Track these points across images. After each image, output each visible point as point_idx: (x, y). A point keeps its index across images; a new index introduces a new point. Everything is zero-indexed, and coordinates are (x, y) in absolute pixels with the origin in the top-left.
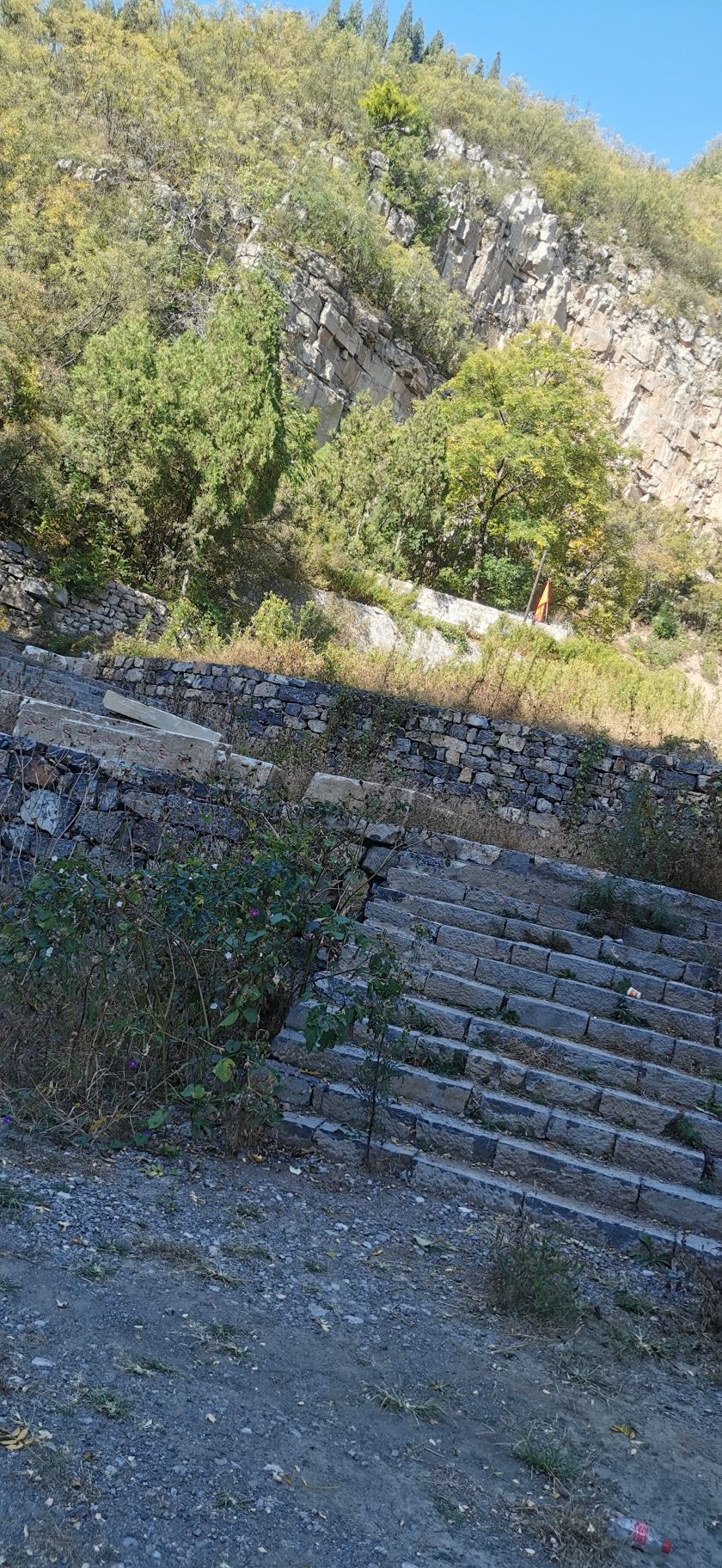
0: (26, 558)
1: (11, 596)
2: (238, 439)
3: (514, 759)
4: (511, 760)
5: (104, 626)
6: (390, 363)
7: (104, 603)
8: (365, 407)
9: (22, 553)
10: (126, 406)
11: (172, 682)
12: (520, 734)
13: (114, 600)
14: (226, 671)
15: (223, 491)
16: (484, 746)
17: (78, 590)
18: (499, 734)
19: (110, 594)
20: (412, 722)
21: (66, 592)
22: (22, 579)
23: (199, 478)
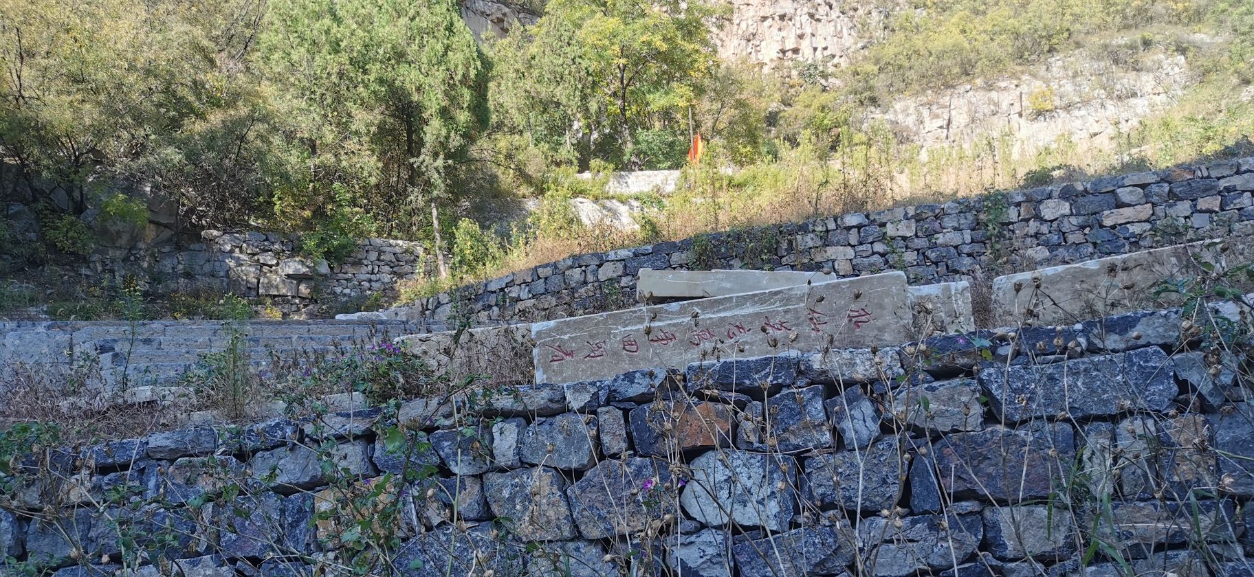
0: (273, 243)
1: (272, 286)
2: (442, 59)
3: (910, 245)
4: (907, 247)
5: (374, 284)
6: (483, 13)
7: (365, 262)
8: (492, 41)
9: (267, 240)
10: (328, 57)
11: (493, 303)
12: (906, 217)
13: (373, 256)
14: (556, 267)
15: (444, 113)
16: (872, 243)
17: (337, 256)
18: (883, 225)
19: (367, 251)
20: (785, 245)
21: (325, 262)
22: (277, 264)
23: (419, 108)
